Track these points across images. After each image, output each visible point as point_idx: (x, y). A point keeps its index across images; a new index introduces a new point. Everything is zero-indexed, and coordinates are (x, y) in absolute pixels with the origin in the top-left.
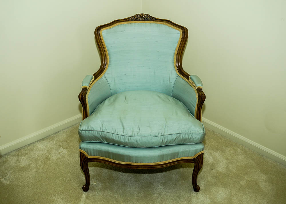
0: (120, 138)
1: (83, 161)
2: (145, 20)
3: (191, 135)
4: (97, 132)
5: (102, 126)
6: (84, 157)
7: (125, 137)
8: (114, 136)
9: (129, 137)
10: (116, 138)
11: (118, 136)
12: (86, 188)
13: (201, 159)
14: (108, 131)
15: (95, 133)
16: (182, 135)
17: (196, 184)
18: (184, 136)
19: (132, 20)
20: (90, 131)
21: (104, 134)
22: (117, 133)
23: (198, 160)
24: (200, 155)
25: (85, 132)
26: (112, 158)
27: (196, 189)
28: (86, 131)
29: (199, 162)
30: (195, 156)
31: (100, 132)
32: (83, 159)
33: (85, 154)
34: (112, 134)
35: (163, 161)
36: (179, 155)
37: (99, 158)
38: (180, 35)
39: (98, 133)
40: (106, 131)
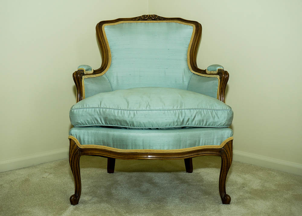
0: (124, 113)
1: (73, 154)
2: (153, 20)
3: (215, 112)
4: (93, 109)
5: (101, 103)
6: (75, 147)
7: (130, 112)
8: (115, 111)
9: (135, 112)
10: (118, 115)
11: (121, 112)
12: (75, 200)
13: (229, 149)
14: (108, 107)
15: (92, 111)
16: (204, 111)
17: (225, 193)
18: (207, 113)
19: (138, 20)
20: (85, 109)
21: (103, 110)
22: (119, 108)
23: (226, 151)
24: (227, 143)
25: (78, 111)
26: (112, 146)
27: (226, 200)
28: (80, 110)
29: (228, 154)
30: (221, 145)
31: (98, 109)
32: (73, 150)
33: (77, 141)
34: (113, 110)
35: (180, 148)
36: (201, 141)
37: (95, 147)
38: (192, 29)
39: (94, 111)
40: (105, 107)
